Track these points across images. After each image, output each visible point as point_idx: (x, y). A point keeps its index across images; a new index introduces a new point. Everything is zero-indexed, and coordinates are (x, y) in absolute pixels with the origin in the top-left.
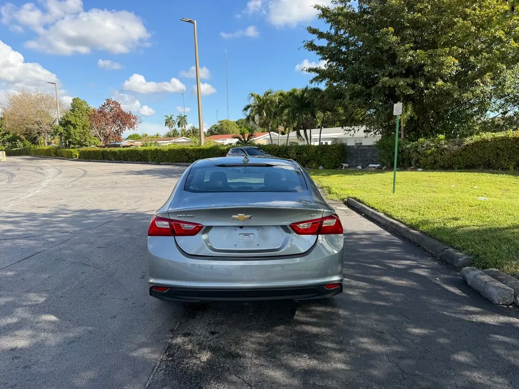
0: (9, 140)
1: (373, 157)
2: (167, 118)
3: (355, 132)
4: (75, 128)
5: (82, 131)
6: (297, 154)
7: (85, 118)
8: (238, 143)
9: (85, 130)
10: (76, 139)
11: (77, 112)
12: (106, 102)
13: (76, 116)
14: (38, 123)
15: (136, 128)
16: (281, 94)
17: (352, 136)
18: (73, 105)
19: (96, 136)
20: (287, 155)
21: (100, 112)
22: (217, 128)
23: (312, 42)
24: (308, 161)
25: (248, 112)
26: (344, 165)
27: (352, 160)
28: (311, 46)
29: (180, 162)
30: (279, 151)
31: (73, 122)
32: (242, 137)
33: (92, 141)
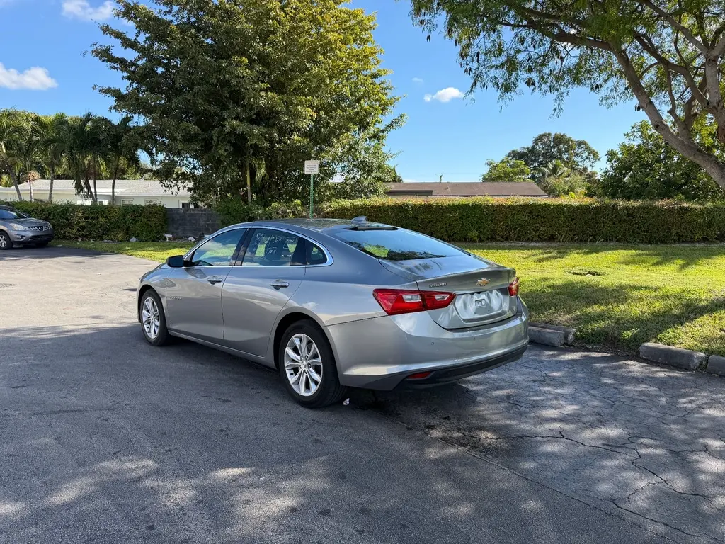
1: (208, 225)
3: (179, 190)
6: (86, 218)
16: (37, 119)
17: (174, 195)
20: (67, 219)
23: (108, 49)
24: (108, 230)
26: (167, 236)
27: (177, 229)
28: (105, 54)
30: (50, 214)
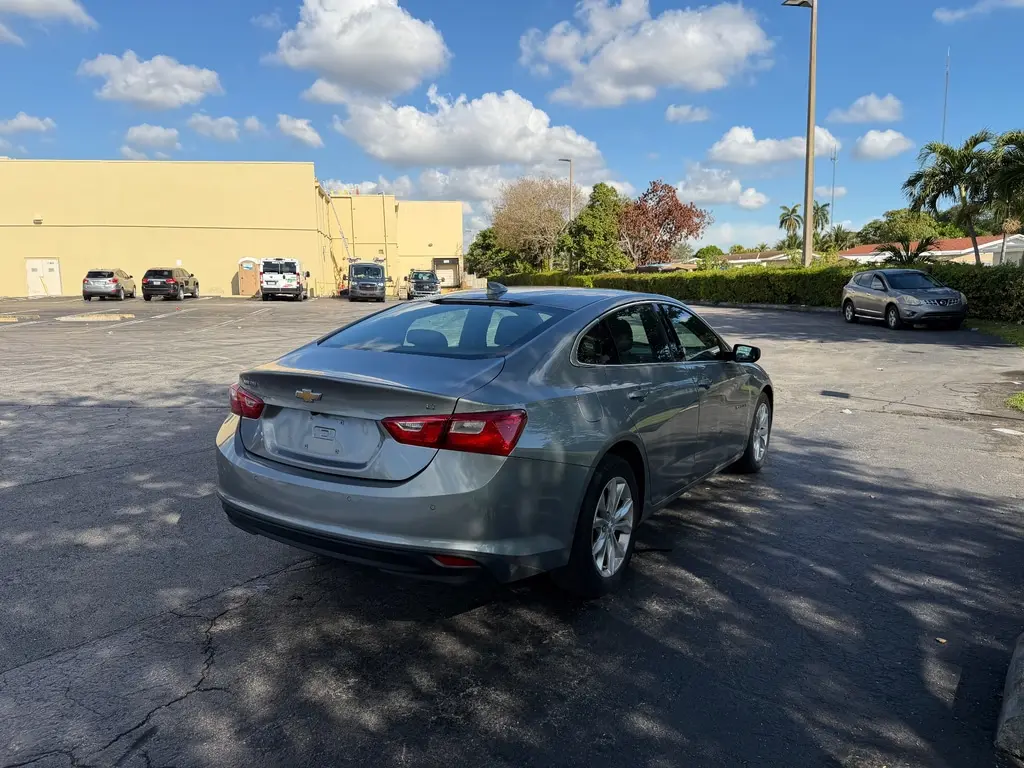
0: (505, 261)
2: (786, 212)
4: (591, 238)
5: (602, 242)
7: (611, 219)
8: (888, 261)
9: (607, 242)
10: (591, 258)
11: (600, 210)
12: (650, 188)
13: (596, 217)
14: (543, 232)
15: (701, 235)
18: (594, 199)
19: (626, 253)
21: (638, 207)
22: (878, 228)
25: (917, 190)
29: (757, 302)
31: (589, 228)
32: (901, 247)
33: (618, 262)
